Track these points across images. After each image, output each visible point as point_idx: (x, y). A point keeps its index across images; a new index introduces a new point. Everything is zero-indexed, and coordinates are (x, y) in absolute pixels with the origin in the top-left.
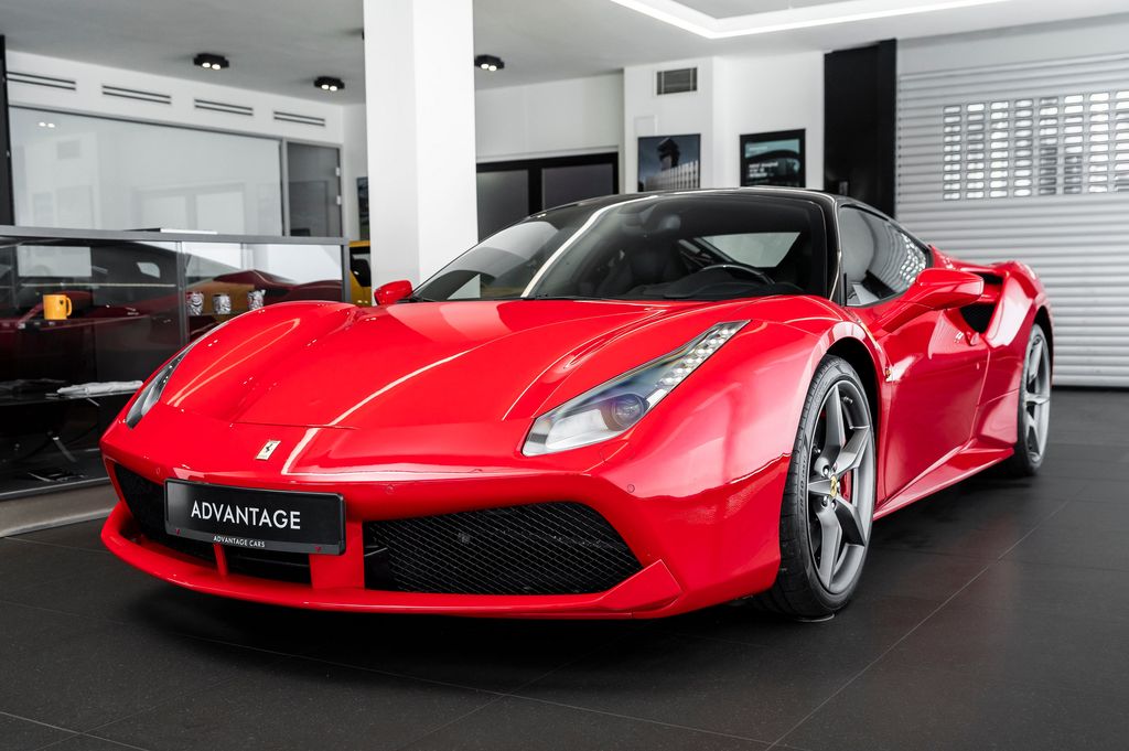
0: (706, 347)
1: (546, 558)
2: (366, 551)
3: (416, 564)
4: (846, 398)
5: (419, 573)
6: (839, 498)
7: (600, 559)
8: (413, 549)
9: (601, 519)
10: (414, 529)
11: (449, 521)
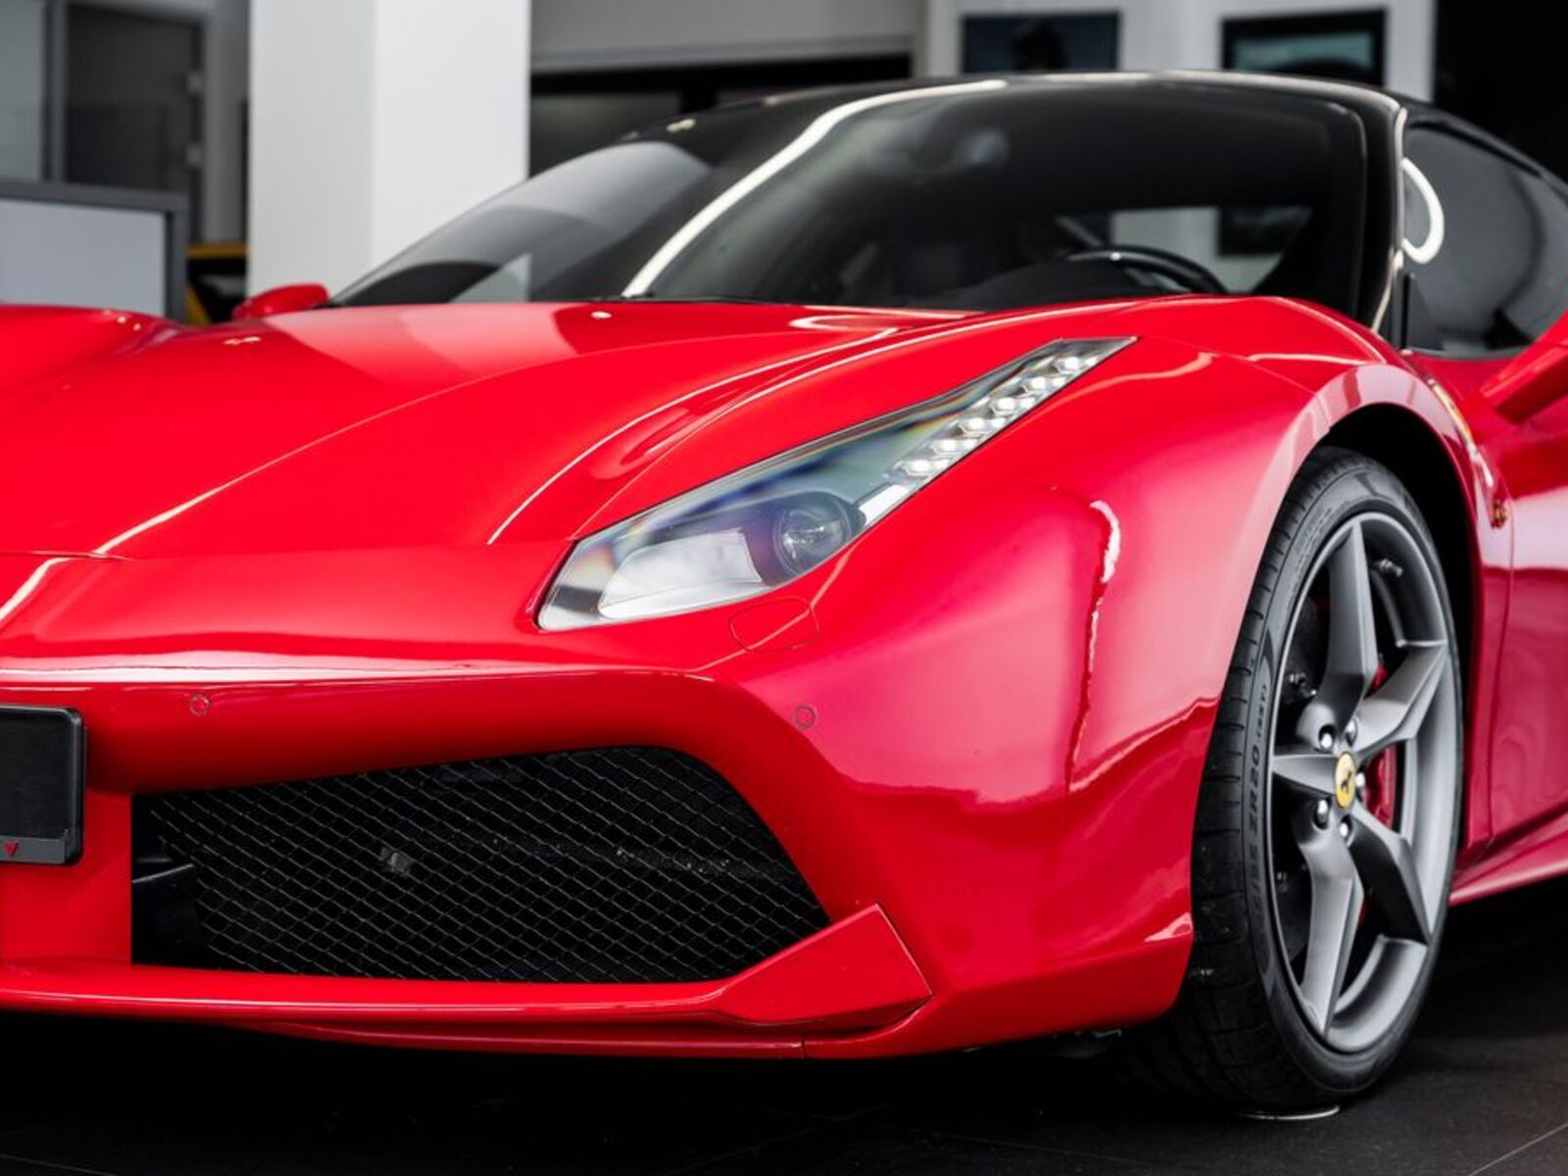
0: (1018, 392)
1: (590, 898)
2: (138, 870)
3: (267, 912)
4: (1386, 564)
5: (271, 932)
6: (1360, 813)
7: (727, 903)
8: (257, 868)
9: (728, 794)
10: (261, 816)
11: (350, 796)
